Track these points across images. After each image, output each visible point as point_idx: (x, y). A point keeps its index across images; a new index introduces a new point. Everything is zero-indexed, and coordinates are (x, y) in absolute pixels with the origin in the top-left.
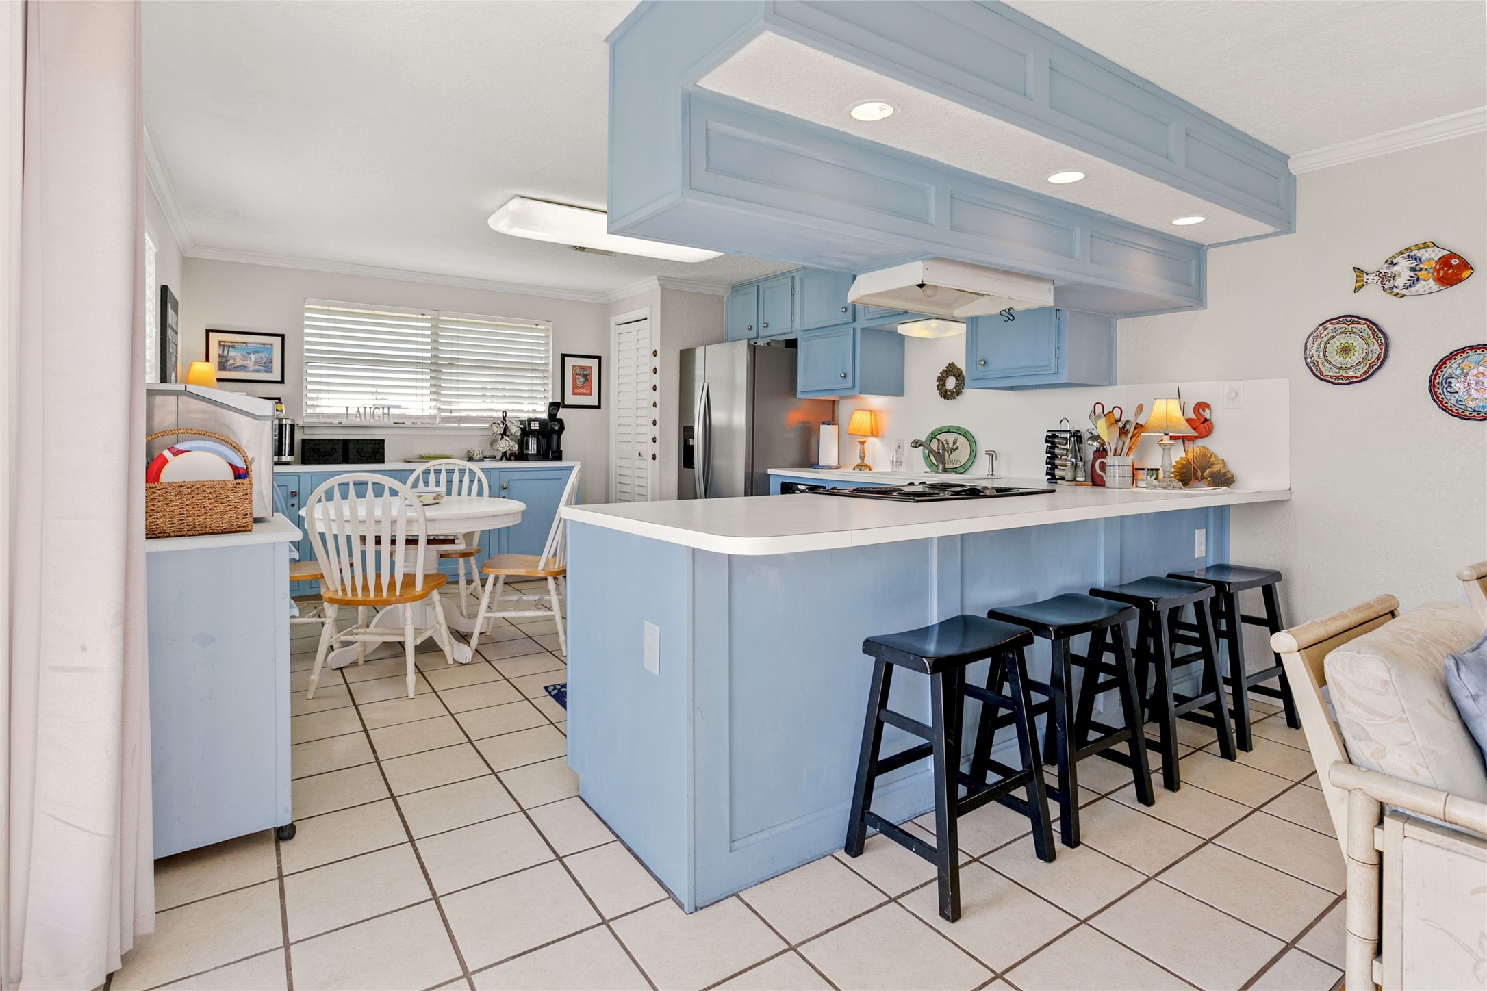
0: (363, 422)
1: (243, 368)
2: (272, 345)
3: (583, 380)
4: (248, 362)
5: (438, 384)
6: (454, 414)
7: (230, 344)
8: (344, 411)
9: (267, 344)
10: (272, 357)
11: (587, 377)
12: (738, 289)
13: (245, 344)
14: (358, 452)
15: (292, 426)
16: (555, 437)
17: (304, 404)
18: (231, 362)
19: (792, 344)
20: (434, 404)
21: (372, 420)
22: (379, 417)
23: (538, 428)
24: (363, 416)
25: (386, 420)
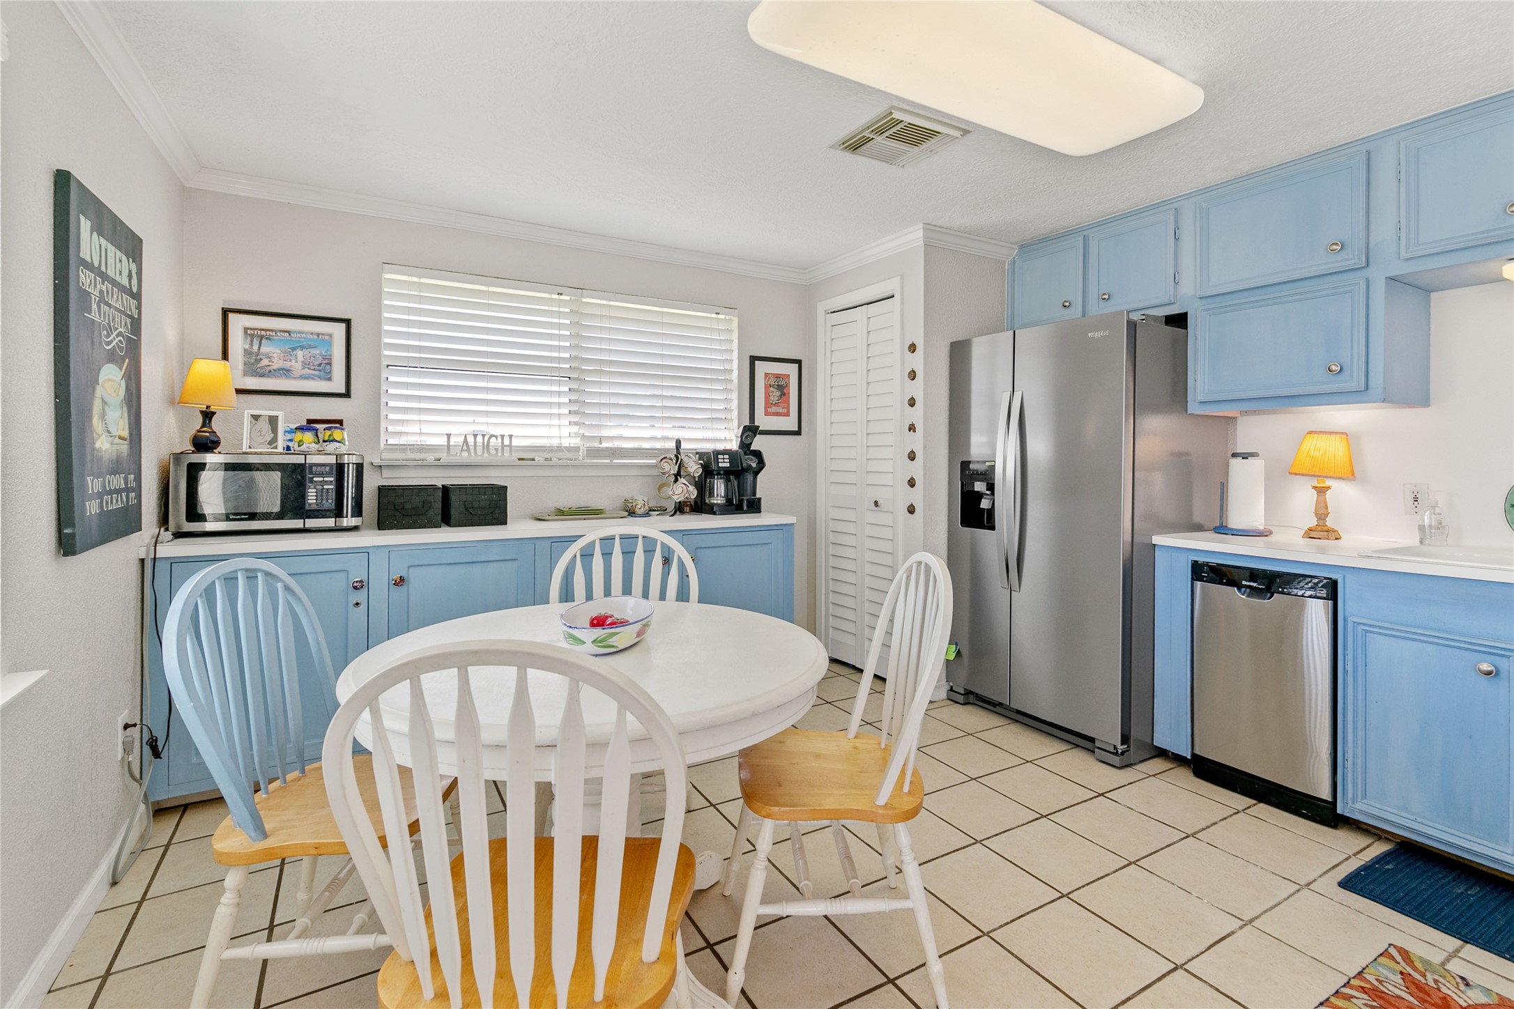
0: (473, 459)
1: (286, 372)
2: (331, 336)
3: (778, 393)
4: (293, 363)
5: (582, 399)
6: (604, 445)
7: (263, 333)
8: (442, 441)
9: (323, 334)
10: (331, 356)
11: (782, 389)
12: (1035, 247)
13: (287, 334)
14: (467, 509)
15: (359, 468)
16: (750, 477)
17: (382, 430)
18: (265, 362)
19: (1179, 321)
20: (575, 429)
21: (486, 454)
22: (496, 450)
23: (728, 465)
24: (472, 448)
25: (507, 454)
